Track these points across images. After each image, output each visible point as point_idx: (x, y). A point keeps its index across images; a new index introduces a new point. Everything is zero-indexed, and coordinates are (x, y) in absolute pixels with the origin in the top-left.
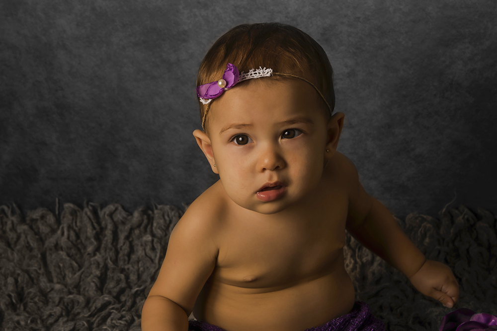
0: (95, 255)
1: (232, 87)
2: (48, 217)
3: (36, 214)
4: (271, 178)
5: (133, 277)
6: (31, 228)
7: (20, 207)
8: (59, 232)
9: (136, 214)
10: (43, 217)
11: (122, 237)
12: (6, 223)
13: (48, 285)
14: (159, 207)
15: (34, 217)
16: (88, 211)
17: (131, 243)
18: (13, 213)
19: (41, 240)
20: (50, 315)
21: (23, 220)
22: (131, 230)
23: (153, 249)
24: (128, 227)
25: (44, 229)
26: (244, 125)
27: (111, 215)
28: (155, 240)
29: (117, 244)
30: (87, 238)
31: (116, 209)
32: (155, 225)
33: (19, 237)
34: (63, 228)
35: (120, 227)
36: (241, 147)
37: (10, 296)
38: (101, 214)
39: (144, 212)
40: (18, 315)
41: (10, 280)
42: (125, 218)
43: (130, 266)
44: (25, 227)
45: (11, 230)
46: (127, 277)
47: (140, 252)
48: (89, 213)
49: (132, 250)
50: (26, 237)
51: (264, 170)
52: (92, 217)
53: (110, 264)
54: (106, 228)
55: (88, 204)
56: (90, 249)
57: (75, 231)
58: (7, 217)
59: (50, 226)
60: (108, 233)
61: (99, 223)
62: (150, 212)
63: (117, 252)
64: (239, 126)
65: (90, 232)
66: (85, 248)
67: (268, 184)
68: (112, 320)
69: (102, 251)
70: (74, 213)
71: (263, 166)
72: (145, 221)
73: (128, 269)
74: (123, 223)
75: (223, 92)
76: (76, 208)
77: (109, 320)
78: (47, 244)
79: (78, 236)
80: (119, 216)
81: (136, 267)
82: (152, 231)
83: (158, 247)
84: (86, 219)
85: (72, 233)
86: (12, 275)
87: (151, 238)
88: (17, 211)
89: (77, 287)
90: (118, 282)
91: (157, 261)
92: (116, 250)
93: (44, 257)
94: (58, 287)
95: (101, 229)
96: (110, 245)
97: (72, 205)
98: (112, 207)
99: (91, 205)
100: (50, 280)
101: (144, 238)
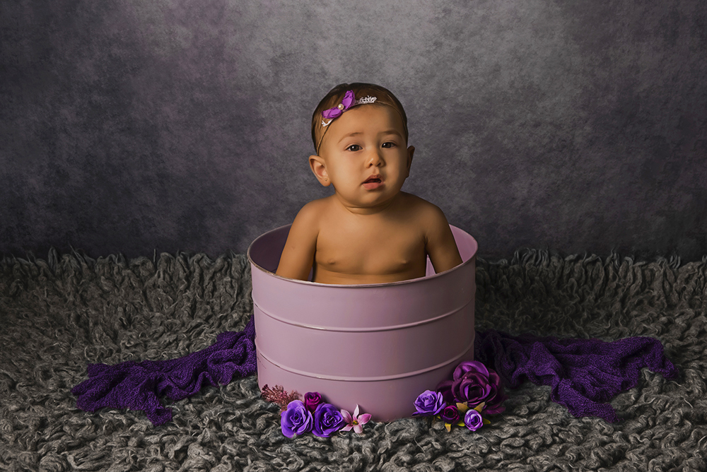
0: (186, 292)
1: (349, 109)
2: (147, 264)
3: (138, 262)
4: (374, 172)
5: (217, 308)
6: (133, 272)
7: (125, 256)
8: (156, 275)
9: (219, 261)
10: (143, 264)
11: (207, 279)
12: (113, 268)
13: (150, 313)
14: (236, 256)
15: (137, 263)
16: (180, 258)
17: (214, 283)
18: (119, 260)
19: (142, 282)
20: (155, 332)
21: (127, 267)
22: (215, 273)
23: (232, 287)
24: (212, 270)
25: (143, 273)
26: (357, 133)
27: (198, 262)
28: (234, 281)
29: (203, 284)
30: (179, 279)
31: (203, 257)
32: (233, 269)
33: (123, 280)
34: (159, 272)
35: (205, 271)
36: (353, 152)
37: (121, 319)
38: (190, 261)
39: (225, 259)
40: (130, 331)
41: (120, 309)
42: (210, 265)
43: (214, 300)
44: (129, 271)
45: (117, 274)
46: (212, 308)
47: (222, 290)
48: (181, 260)
49: (215, 289)
50: (130, 279)
51: (371, 165)
52: (183, 262)
53: (198, 298)
54: (194, 271)
55: (179, 253)
56: (182, 287)
57: (169, 274)
58: (115, 263)
59: (149, 270)
60: (196, 275)
61: (188, 268)
62: (229, 260)
63: (203, 290)
64: (352, 135)
65: (181, 274)
66: (177, 287)
67: (372, 176)
68: (205, 333)
69: (191, 289)
70: (168, 261)
71: (370, 162)
72: (226, 266)
73: (212, 302)
74: (208, 268)
75: (341, 113)
76: (171, 256)
77: (203, 334)
78: (146, 284)
79: (171, 279)
80: (205, 263)
81: (219, 301)
82: (231, 274)
83: (236, 286)
84: (178, 264)
85: (167, 276)
86: (121, 305)
87: (230, 279)
88: (123, 259)
89: (173, 315)
90: (206, 311)
91: (235, 296)
92: (203, 288)
93: (145, 293)
94: (157, 314)
95: (190, 272)
96: (197, 285)
97: (167, 254)
98: (199, 256)
99: (183, 254)
100: (152, 310)
101: (225, 279)
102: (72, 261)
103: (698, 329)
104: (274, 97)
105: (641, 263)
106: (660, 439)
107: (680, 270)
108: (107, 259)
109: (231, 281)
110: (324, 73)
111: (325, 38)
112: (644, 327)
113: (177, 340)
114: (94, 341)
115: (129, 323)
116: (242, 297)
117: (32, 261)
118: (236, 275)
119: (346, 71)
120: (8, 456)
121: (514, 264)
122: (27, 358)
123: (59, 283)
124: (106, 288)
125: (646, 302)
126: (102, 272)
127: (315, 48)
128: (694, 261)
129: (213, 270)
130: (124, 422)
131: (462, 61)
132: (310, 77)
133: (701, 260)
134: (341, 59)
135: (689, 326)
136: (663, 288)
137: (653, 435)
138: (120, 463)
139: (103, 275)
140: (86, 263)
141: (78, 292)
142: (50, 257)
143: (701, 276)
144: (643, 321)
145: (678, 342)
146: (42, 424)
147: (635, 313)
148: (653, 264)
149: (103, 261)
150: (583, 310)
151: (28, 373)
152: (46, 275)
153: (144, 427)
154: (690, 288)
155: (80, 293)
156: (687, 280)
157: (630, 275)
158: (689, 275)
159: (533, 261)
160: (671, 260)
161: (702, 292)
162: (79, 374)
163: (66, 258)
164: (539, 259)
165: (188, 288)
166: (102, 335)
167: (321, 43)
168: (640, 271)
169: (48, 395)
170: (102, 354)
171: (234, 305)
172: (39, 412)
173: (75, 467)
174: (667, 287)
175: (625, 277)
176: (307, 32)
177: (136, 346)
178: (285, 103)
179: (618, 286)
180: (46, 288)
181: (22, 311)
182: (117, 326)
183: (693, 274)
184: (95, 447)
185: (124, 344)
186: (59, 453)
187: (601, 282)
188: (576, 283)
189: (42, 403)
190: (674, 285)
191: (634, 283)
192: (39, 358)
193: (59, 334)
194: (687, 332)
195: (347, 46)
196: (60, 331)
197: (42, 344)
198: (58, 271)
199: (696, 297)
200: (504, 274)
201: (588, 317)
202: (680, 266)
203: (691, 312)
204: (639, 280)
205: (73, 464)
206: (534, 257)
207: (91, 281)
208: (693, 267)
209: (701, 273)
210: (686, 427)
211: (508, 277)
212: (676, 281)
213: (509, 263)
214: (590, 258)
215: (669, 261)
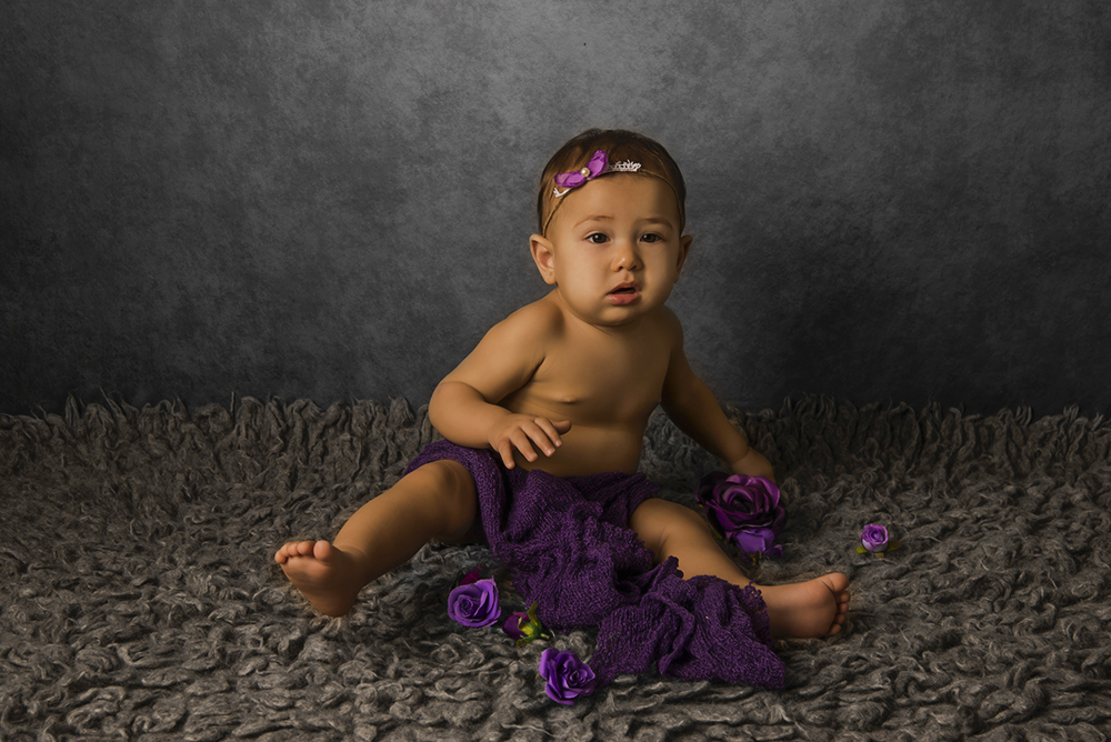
0: (280, 455)
1: (596, 177)
2: (221, 414)
3: (205, 411)
4: (627, 277)
5: (329, 478)
6: (199, 427)
7: (184, 402)
8: (235, 432)
9: (332, 410)
10: (214, 414)
11: (313, 436)
12: (167, 421)
13: (226, 484)
14: (359, 402)
15: (204, 413)
16: (272, 405)
17: (324, 442)
18: (176, 410)
19: (211, 442)
20: (237, 507)
21: (189, 419)
22: (326, 427)
24: (321, 424)
25: (214, 427)
27: (300, 411)
28: (355, 439)
29: (307, 445)
30: (271, 437)
31: (307, 404)
32: (354, 421)
33: (182, 439)
34: (239, 427)
35: (311, 426)
36: (597, 245)
37: (183, 490)
38: (287, 411)
39: (342, 406)
40: (197, 504)
41: (180, 477)
42: (318, 415)
43: (325, 466)
44: (192, 426)
45: (173, 430)
46: (323, 479)
47: (336, 452)
48: (273, 408)
49: (325, 452)
50: (193, 438)
51: (620, 268)
52: (277, 412)
53: (301, 465)
54: (294, 426)
55: (271, 397)
56: (275, 448)
57: (254, 430)
58: (169, 414)
59: (223, 424)
60: (297, 431)
61: (285, 421)
62: (348, 408)
63: (308, 454)
65: (274, 430)
66: (267, 450)
67: (624, 283)
69: (289, 451)
70: (253, 410)
71: (620, 264)
72: (343, 417)
73: (322, 470)
74: (315, 421)
75: (585, 182)
76: (258, 402)
77: (311, 508)
78: (218, 445)
80: (310, 412)
81: (332, 468)
82: (350, 430)
83: (359, 445)
84: (269, 414)
85: (251, 432)
86: (182, 471)
87: (349, 437)
88: (182, 407)
89: (261, 487)
90: (313, 481)
91: (358, 462)
92: (307, 450)
93: (217, 457)
94: (238, 485)
95: (288, 427)
96: (298, 445)
97: (252, 399)
98: (301, 402)
99: (276, 400)
100: (228, 480)
101: (342, 437)
102: (101, 413)
103: (1062, 501)
104: (421, 157)
105: (973, 417)
106: (1011, 625)
107: (1031, 427)
108: (158, 407)
109: (352, 440)
110: (497, 122)
111: (501, 69)
112: (982, 498)
113: (271, 516)
114: (142, 516)
115: (194, 495)
116: (369, 463)
117: (41, 417)
118: (359, 430)
119: (531, 119)
120: (25, 649)
121: (783, 416)
122: (41, 535)
123: (82, 448)
124: (156, 451)
125: (982, 469)
126: (149, 427)
127: (485, 85)
128: (1051, 415)
129: (323, 423)
130: (199, 607)
131: (704, 106)
132: (477, 127)
133: (1062, 413)
134: (523, 100)
135: (1047, 499)
136: (1008, 451)
137: (1000, 620)
138: (198, 658)
139: (152, 432)
140: (124, 414)
141: (112, 459)
142: (67, 410)
143: (1062, 436)
144: (981, 491)
145: (1033, 515)
146: (74, 613)
147: (966, 481)
148: (991, 418)
149: (151, 411)
150: (890, 478)
151: (43, 555)
152: (62, 436)
153: (233, 612)
154: (1047, 452)
155: (116, 459)
156: (1043, 442)
157: (958, 433)
158: (1046, 435)
159: (812, 412)
160: (1018, 413)
161: (1064, 459)
162: (123, 554)
163: (92, 409)
164: (822, 409)
165: (284, 449)
166: (154, 509)
167: (493, 76)
168: (972, 428)
169: (78, 579)
170: (157, 532)
171: (356, 474)
172: (67, 598)
173: (130, 663)
174: (1014, 451)
175: (950, 437)
176: (473, 60)
177: (208, 522)
178: (439, 166)
179: (940, 450)
180: (63, 455)
181: (27, 483)
182: (176, 498)
183: (1051, 433)
184: (158, 639)
185: (189, 519)
186: (103, 645)
187: (914, 443)
188: (877, 444)
189: (70, 588)
190: (1024, 448)
191: (963, 444)
192: (59, 537)
193: (87, 508)
194: (1045, 506)
195: (533, 81)
196: (87, 504)
197: (61, 521)
198: (80, 430)
199: (1057, 464)
200: (769, 430)
201: (897, 486)
202: (1031, 422)
203: (1050, 481)
204: (972, 441)
205: (126, 658)
206: (814, 406)
207: (132, 442)
208: (1050, 422)
209: (1062, 431)
210: (1049, 612)
211: (775, 437)
212: (1025, 443)
213: (777, 415)
214: (898, 409)
215: (1015, 414)
